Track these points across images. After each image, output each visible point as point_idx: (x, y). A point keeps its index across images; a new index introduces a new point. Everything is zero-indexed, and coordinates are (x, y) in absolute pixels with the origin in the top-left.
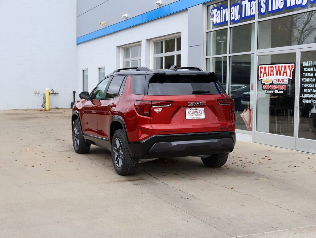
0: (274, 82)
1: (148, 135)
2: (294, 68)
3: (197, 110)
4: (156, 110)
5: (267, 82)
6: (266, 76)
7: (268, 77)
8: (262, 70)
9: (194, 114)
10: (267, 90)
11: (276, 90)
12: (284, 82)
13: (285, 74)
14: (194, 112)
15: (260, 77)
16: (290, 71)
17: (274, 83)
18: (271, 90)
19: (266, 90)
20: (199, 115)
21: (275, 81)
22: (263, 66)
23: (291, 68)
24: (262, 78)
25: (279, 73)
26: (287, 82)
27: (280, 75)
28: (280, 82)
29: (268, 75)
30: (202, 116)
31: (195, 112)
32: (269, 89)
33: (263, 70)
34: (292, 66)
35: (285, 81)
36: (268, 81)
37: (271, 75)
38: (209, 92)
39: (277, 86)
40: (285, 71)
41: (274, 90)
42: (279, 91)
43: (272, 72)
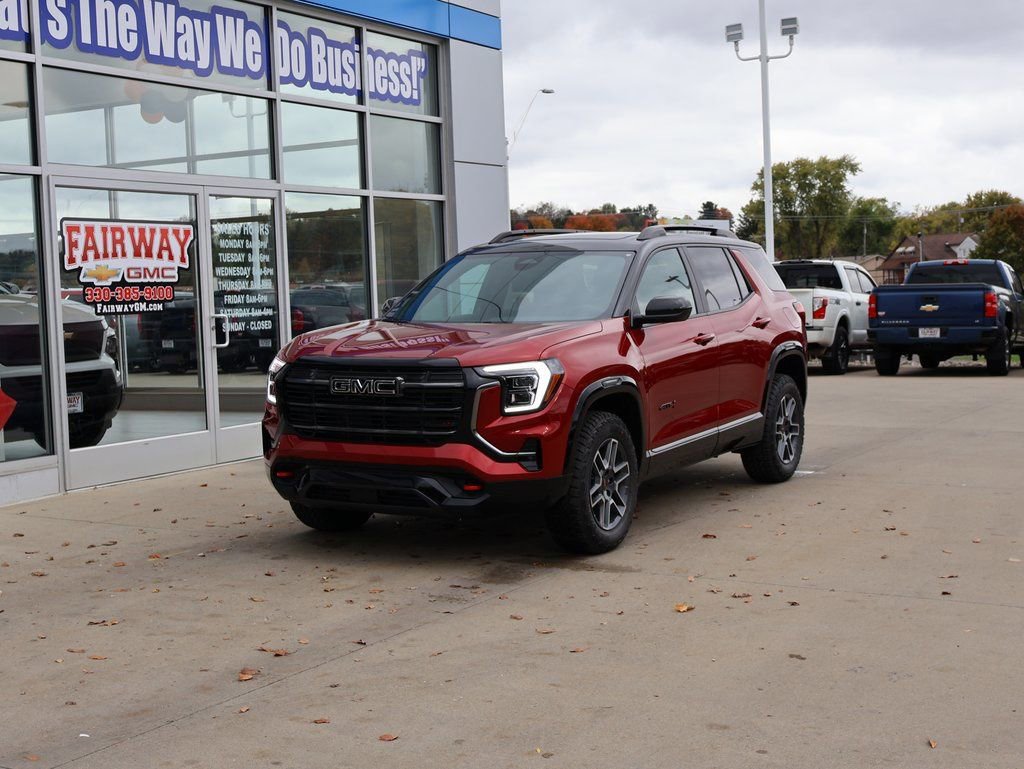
0: (129, 276)
2: (191, 238)
5: (100, 278)
7: (102, 262)
8: (75, 236)
10: (103, 303)
11: (139, 302)
12: (163, 276)
13: (165, 254)
15: (72, 260)
16: (182, 245)
17: (128, 280)
18: (120, 303)
19: (99, 306)
21: (132, 273)
22: (82, 225)
24: (79, 263)
25: (143, 251)
26: (174, 277)
27: (149, 254)
28: (152, 276)
29: (106, 255)
32: (113, 301)
33: (80, 237)
34: (187, 233)
35: (167, 273)
36: (104, 273)
37: (115, 255)
39: (142, 289)
40: (165, 244)
41: (133, 302)
42: (151, 305)
43: (119, 247)
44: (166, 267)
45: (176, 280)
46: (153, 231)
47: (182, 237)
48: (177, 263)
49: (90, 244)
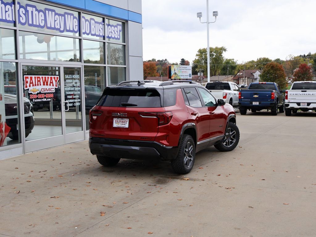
0: (42, 91)
5: (34, 92)
6: (33, 86)
7: (35, 87)
8: (27, 80)
10: (35, 99)
11: (44, 98)
13: (51, 84)
15: (26, 87)
16: (56, 81)
17: (42, 92)
18: (39, 99)
21: (43, 90)
22: (29, 76)
23: (56, 79)
24: (28, 88)
25: (45, 83)
26: (54, 91)
27: (47, 85)
28: (48, 91)
29: (35, 85)
32: (37, 98)
33: (29, 80)
34: (57, 78)
35: (52, 90)
36: (35, 90)
37: (38, 85)
39: (45, 95)
40: (51, 82)
41: (43, 98)
42: (47, 99)
43: (39, 83)
44: (52, 88)
45: (54, 92)
46: (48, 78)
48: (55, 87)
49: (31, 82)
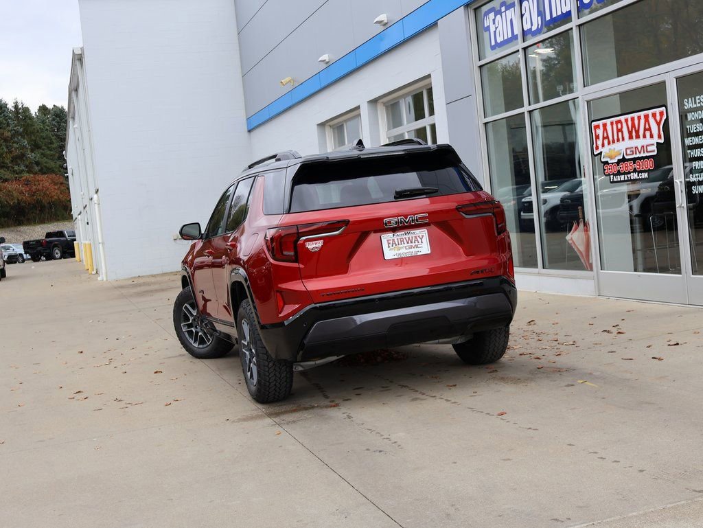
0: (627, 155)
1: (297, 306)
3: (410, 236)
4: (310, 246)
5: (611, 159)
6: (609, 143)
9: (403, 245)
10: (614, 174)
11: (632, 172)
12: (647, 152)
13: (648, 134)
14: (402, 241)
15: (597, 148)
16: (658, 124)
17: (627, 157)
18: (622, 174)
19: (612, 176)
20: (417, 246)
21: (629, 152)
22: (601, 123)
24: (601, 149)
25: (634, 134)
26: (654, 151)
27: (638, 137)
28: (640, 153)
29: (613, 142)
30: (425, 249)
31: (405, 241)
32: (619, 173)
34: (661, 114)
35: (650, 148)
36: (613, 153)
37: (618, 140)
38: (437, 191)
39: (634, 163)
40: (647, 127)
41: (629, 173)
42: (640, 174)
43: (620, 134)
44: (649, 144)
45: (655, 153)
46: (639, 118)
47: (658, 118)
48: (656, 140)
49: (605, 135)
